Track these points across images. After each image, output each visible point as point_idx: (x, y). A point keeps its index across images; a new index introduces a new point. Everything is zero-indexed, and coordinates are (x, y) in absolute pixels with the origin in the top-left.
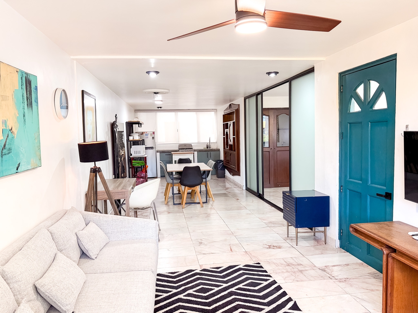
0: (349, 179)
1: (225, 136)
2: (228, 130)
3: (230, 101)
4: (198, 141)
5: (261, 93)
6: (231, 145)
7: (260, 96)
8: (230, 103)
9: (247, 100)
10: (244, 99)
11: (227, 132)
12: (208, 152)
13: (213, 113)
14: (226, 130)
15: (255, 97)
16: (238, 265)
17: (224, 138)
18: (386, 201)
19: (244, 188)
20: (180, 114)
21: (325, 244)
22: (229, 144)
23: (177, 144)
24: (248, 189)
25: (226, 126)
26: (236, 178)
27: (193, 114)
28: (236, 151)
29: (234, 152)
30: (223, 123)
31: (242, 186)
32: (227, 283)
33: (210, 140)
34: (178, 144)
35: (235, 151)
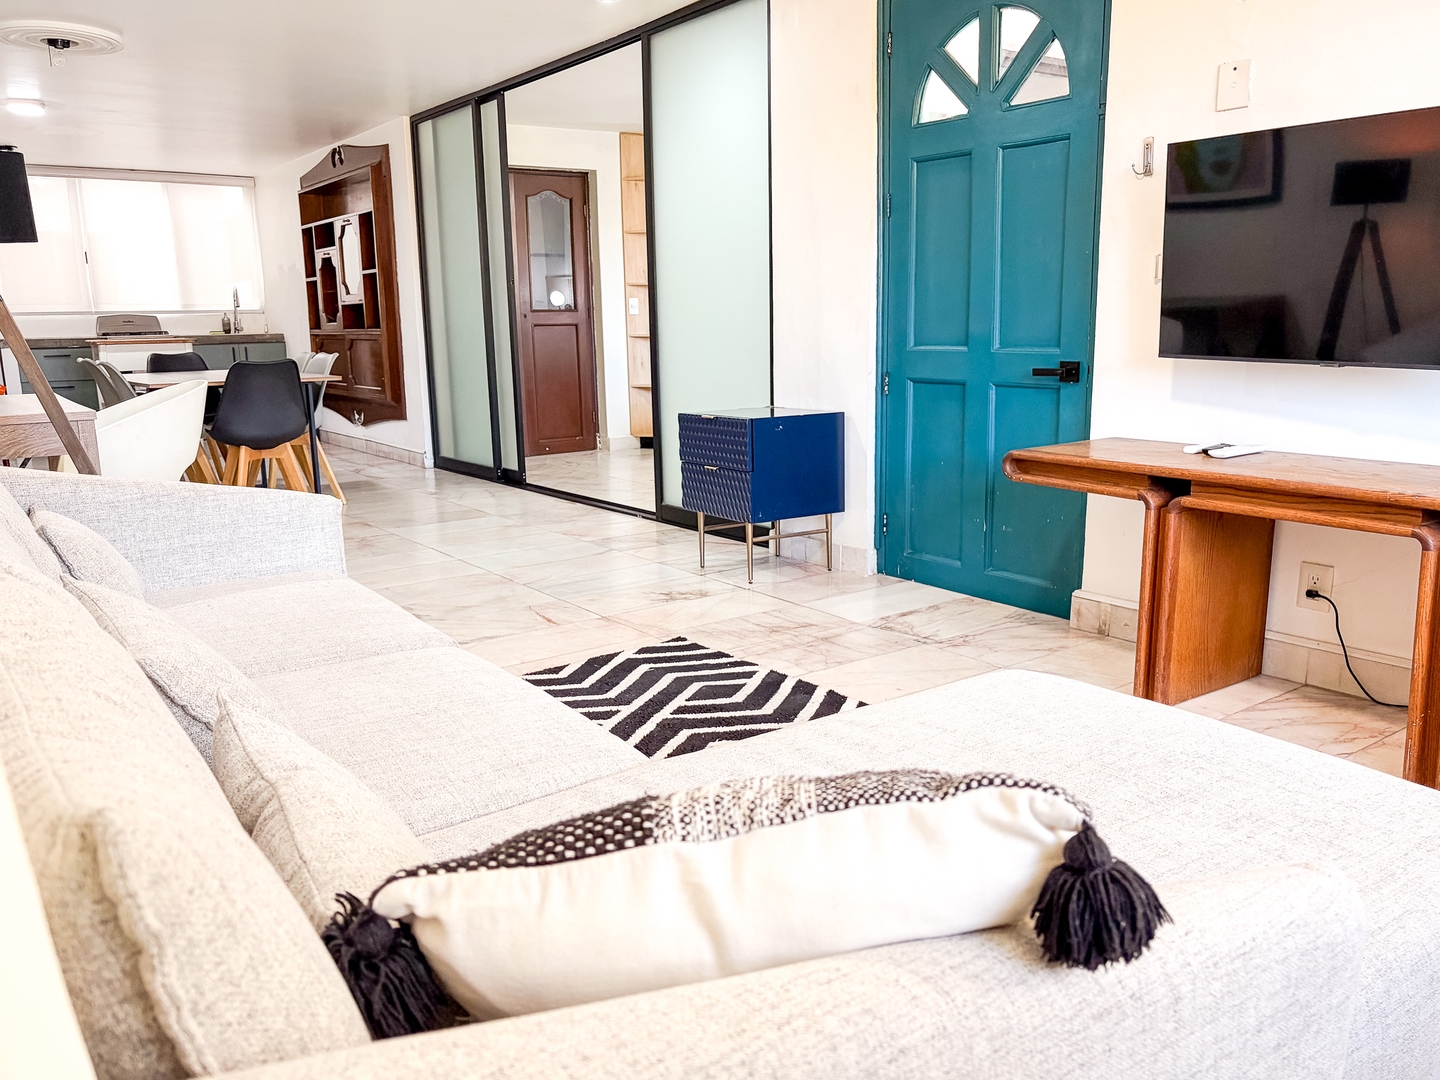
0: (916, 345)
1: (318, 278)
2: (332, 252)
3: (337, 134)
4: (184, 306)
5: (496, 93)
6: (354, 311)
7: (493, 105)
8: (335, 145)
9: (426, 129)
10: (412, 123)
11: (327, 262)
12: (236, 346)
13: (234, 194)
14: (320, 255)
15: (467, 113)
16: (616, 654)
17: (312, 286)
18: (1059, 389)
19: (429, 461)
20: (91, 186)
21: (830, 570)
22: (340, 304)
23: (90, 313)
24: (443, 464)
25: (319, 237)
26: (385, 432)
27: (153, 190)
28: (383, 324)
29: (375, 332)
30: (298, 228)
31: (419, 456)
32: (629, 703)
33: (236, 299)
34: (96, 313)
35: (377, 325)
